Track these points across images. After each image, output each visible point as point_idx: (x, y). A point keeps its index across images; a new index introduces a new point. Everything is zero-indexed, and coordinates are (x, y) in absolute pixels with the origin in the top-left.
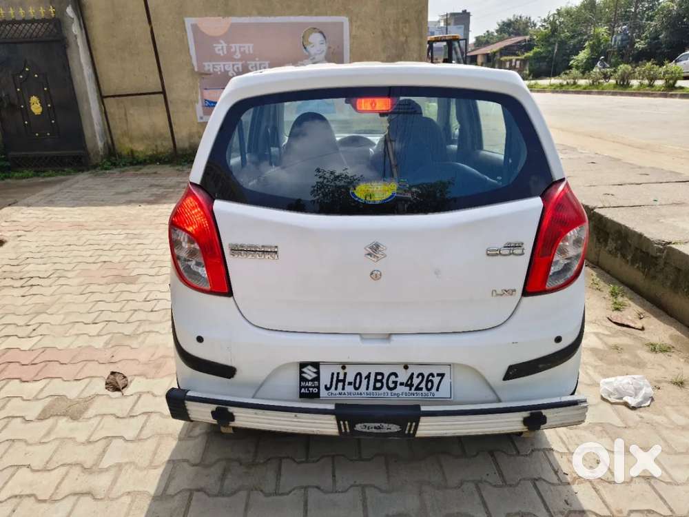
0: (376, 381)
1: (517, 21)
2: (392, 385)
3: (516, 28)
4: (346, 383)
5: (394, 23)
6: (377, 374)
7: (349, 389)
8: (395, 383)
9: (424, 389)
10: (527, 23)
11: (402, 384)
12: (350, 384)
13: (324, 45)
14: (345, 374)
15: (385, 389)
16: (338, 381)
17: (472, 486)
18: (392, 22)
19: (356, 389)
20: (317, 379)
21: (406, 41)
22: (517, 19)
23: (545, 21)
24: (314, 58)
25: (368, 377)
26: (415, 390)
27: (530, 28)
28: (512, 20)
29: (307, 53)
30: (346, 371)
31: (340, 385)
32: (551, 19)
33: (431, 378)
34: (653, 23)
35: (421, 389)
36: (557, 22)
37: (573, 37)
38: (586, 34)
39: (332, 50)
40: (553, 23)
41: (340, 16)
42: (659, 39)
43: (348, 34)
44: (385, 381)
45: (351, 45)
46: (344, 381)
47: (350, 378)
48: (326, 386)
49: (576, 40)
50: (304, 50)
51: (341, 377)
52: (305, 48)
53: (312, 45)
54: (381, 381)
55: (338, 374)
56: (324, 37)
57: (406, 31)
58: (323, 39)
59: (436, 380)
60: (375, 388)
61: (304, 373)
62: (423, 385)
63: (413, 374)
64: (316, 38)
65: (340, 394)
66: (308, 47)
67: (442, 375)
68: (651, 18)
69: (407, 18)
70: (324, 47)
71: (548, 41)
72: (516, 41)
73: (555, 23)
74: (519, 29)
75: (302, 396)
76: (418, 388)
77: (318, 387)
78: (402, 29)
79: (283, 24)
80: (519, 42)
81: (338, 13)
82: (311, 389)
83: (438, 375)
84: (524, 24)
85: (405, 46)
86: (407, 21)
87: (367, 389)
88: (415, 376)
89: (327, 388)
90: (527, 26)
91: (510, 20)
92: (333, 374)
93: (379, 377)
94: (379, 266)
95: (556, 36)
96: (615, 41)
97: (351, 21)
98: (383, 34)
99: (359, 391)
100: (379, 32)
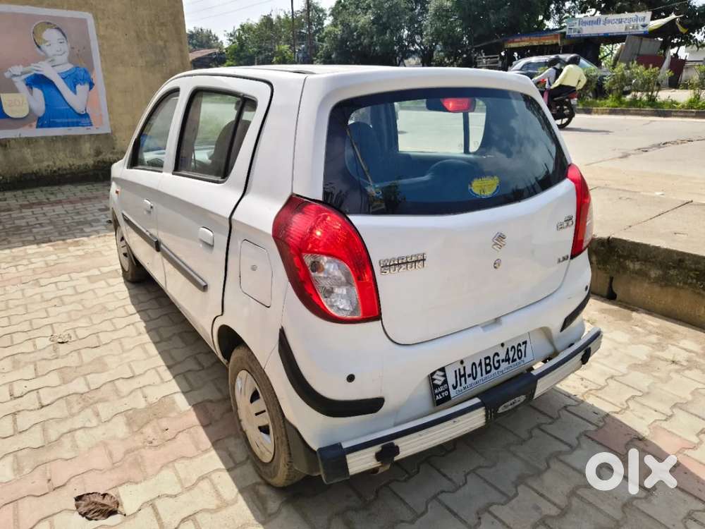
0: (486, 365)
1: (198, 33)
2: (497, 365)
3: (200, 40)
4: (467, 376)
5: (149, 25)
6: (486, 359)
7: (470, 380)
8: (498, 361)
9: (518, 359)
10: (209, 36)
11: (503, 361)
12: (469, 376)
13: (65, 44)
14: (464, 368)
15: (493, 371)
16: (461, 376)
17: (536, 432)
18: (146, 23)
19: (474, 378)
20: (445, 382)
21: (165, 47)
22: (198, 31)
23: (231, 35)
24: (53, 60)
25: (480, 364)
26: (512, 362)
27: (212, 42)
28: (194, 31)
29: (42, 53)
30: (464, 365)
31: (463, 379)
32: (237, 34)
33: (519, 348)
34: (325, 45)
35: (515, 360)
36: (243, 37)
37: (259, 53)
38: (272, 50)
39: (76, 51)
40: (239, 38)
41: (80, 10)
42: (331, 58)
43: (95, 33)
44: (492, 363)
45: (100, 46)
46: (464, 375)
47: (468, 371)
48: (453, 385)
49: (263, 56)
50: (37, 49)
51: (462, 373)
52: (39, 47)
53: (47, 44)
54: (489, 364)
55: (459, 370)
56: (64, 35)
57: (164, 35)
58: (62, 37)
59: (522, 348)
60: (486, 373)
61: (435, 379)
62: (516, 357)
63: (508, 349)
64: (51, 35)
65: (465, 388)
66: (43, 46)
67: (525, 343)
68: (321, 40)
69: (162, 21)
70: (66, 47)
71: (238, 55)
72: (207, 54)
73: (241, 38)
74: (202, 42)
75: (439, 403)
76: (514, 360)
77: (448, 390)
78: (159, 33)
79: (14, 15)
80: (211, 54)
81: (78, 7)
82: (443, 394)
83: (523, 343)
84: (206, 36)
85: (164, 51)
86: (163, 24)
87: (482, 375)
88: (510, 350)
89: (455, 388)
90: (210, 40)
91: (192, 32)
92: (456, 371)
93: (488, 361)
94: (500, 254)
95: (244, 51)
96: (298, 58)
97: (96, 18)
98: (138, 36)
99: (477, 379)
100: (133, 34)
